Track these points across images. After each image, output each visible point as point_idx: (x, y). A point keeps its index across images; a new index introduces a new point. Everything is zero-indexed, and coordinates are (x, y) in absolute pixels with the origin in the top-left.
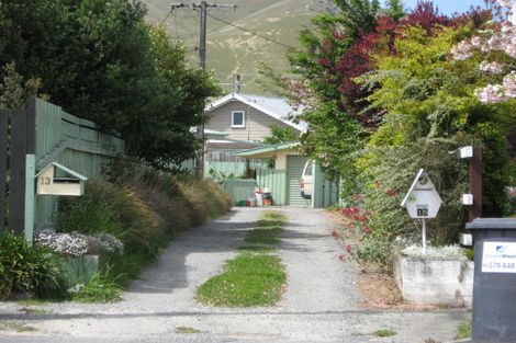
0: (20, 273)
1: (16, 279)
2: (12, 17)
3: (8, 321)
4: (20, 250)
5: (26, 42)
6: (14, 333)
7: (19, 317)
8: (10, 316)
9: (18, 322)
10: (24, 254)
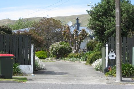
0: (131, 72)
1: (130, 73)
2: (129, 18)
3: (129, 82)
4: (132, 67)
5: (133, 23)
6: (130, 85)
7: (131, 81)
8: (129, 81)
9: (131, 82)
10: (132, 68)
